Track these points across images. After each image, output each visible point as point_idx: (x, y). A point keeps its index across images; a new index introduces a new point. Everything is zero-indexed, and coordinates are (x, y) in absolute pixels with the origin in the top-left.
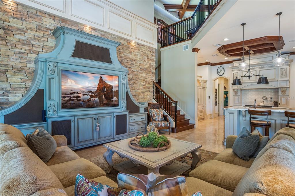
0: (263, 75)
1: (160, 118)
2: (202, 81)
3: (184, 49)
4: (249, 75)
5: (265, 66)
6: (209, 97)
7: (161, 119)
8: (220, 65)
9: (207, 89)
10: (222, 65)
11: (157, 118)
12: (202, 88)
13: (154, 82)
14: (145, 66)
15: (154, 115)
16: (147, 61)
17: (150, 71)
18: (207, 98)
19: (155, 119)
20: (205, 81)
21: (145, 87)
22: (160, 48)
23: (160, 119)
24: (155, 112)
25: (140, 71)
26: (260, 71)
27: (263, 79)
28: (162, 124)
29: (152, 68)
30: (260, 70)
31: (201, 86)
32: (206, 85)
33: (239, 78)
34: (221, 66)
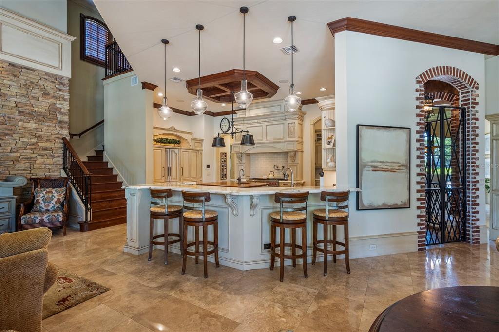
0: (248, 132)
1: (51, 205)
2: (192, 140)
3: (133, 84)
4: (233, 132)
5: (272, 119)
6: (208, 166)
7: (54, 207)
8: (225, 116)
9: (203, 153)
10: (227, 116)
11: (43, 206)
12: (192, 151)
13: (64, 139)
14: (36, 109)
15: (38, 200)
16: (41, 99)
17: (53, 119)
18: (204, 167)
19: (38, 208)
20: (200, 141)
21: (35, 148)
22: (103, 80)
23: (51, 207)
24: (42, 195)
25: (18, 117)
26: (268, 127)
27: (247, 137)
28: (44, 217)
29: (57, 113)
30: (267, 125)
31: (191, 148)
32: (201, 147)
33: (220, 136)
34: (225, 118)
